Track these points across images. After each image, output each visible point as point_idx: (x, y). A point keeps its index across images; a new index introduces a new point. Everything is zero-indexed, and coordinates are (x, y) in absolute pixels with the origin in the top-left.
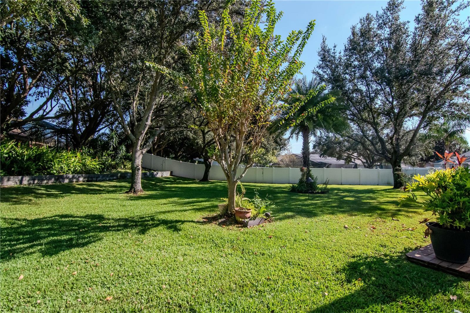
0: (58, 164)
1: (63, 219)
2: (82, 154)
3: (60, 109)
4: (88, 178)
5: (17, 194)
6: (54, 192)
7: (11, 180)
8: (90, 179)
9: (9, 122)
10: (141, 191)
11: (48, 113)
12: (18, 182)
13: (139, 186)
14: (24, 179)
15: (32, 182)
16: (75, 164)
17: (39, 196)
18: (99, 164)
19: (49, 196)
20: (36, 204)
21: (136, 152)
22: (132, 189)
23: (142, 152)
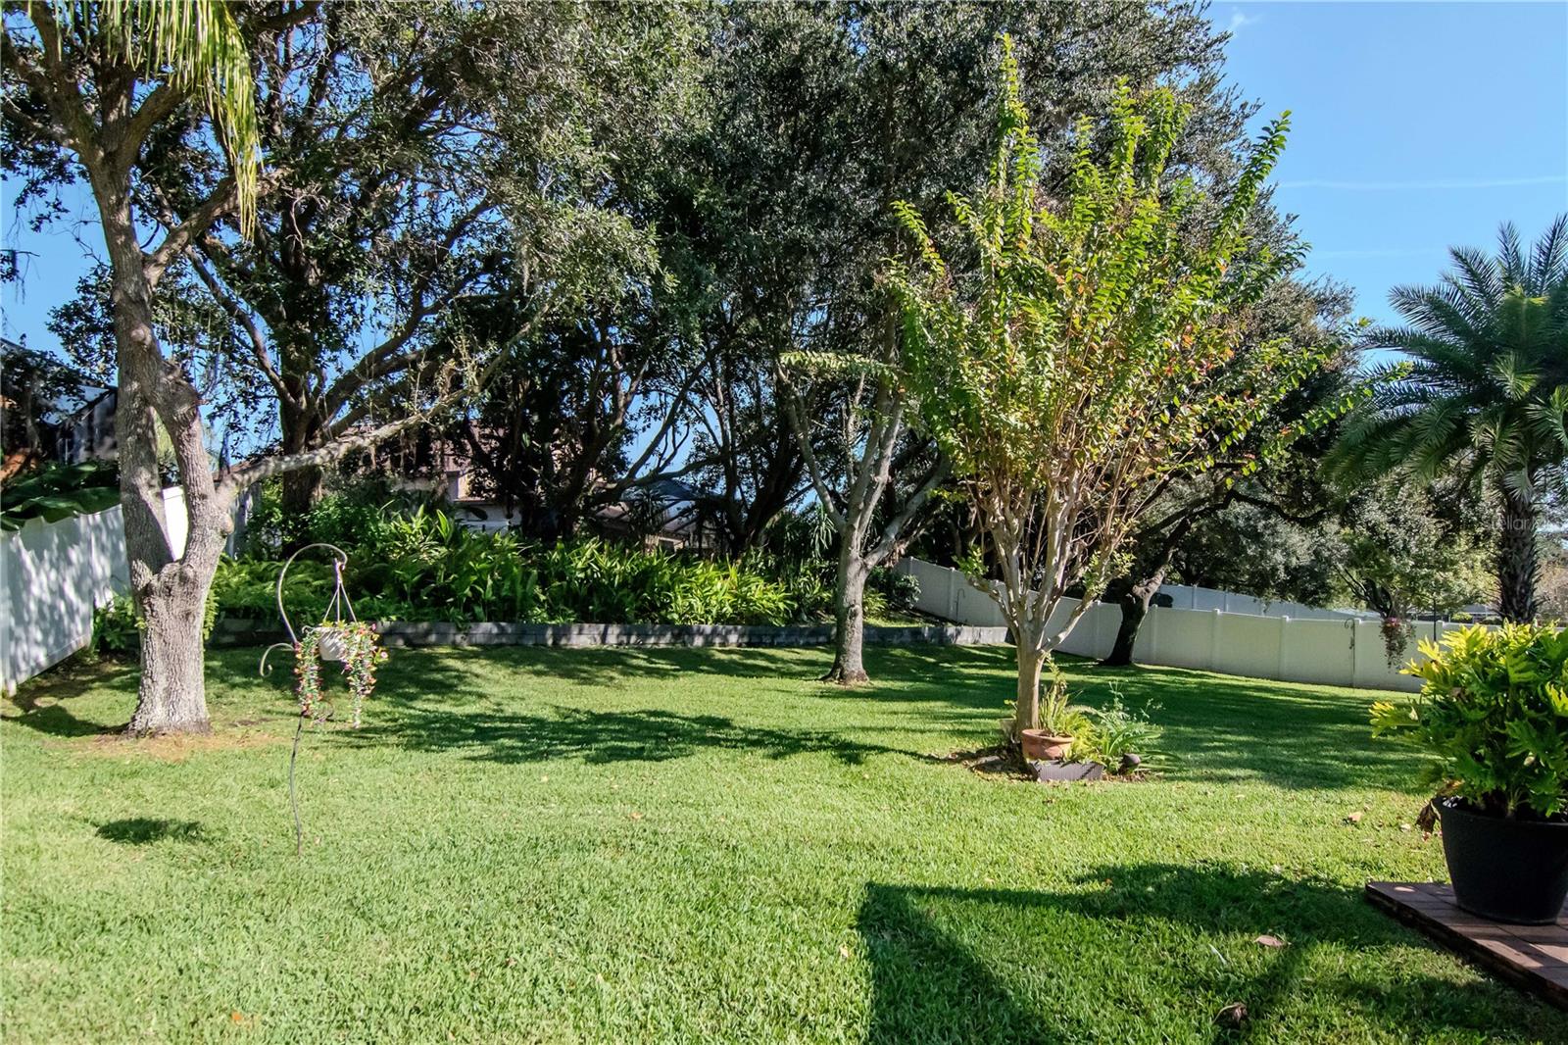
0: (684, 597)
1: (652, 719)
2: (741, 571)
3: (698, 448)
4: (750, 636)
5: (590, 664)
6: (663, 665)
7: (585, 631)
8: (755, 640)
9: (590, 493)
10: (860, 677)
11: (668, 462)
12: (598, 639)
13: (855, 662)
14: (610, 631)
15: (625, 639)
16: (720, 597)
17: (629, 671)
18: (786, 598)
19: (650, 672)
20: (620, 687)
21: (848, 563)
22: (836, 670)
23: (866, 565)
